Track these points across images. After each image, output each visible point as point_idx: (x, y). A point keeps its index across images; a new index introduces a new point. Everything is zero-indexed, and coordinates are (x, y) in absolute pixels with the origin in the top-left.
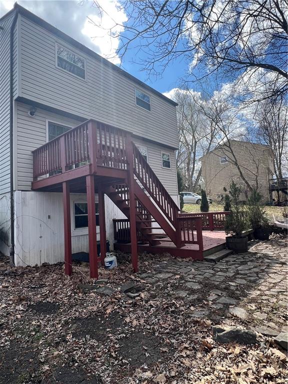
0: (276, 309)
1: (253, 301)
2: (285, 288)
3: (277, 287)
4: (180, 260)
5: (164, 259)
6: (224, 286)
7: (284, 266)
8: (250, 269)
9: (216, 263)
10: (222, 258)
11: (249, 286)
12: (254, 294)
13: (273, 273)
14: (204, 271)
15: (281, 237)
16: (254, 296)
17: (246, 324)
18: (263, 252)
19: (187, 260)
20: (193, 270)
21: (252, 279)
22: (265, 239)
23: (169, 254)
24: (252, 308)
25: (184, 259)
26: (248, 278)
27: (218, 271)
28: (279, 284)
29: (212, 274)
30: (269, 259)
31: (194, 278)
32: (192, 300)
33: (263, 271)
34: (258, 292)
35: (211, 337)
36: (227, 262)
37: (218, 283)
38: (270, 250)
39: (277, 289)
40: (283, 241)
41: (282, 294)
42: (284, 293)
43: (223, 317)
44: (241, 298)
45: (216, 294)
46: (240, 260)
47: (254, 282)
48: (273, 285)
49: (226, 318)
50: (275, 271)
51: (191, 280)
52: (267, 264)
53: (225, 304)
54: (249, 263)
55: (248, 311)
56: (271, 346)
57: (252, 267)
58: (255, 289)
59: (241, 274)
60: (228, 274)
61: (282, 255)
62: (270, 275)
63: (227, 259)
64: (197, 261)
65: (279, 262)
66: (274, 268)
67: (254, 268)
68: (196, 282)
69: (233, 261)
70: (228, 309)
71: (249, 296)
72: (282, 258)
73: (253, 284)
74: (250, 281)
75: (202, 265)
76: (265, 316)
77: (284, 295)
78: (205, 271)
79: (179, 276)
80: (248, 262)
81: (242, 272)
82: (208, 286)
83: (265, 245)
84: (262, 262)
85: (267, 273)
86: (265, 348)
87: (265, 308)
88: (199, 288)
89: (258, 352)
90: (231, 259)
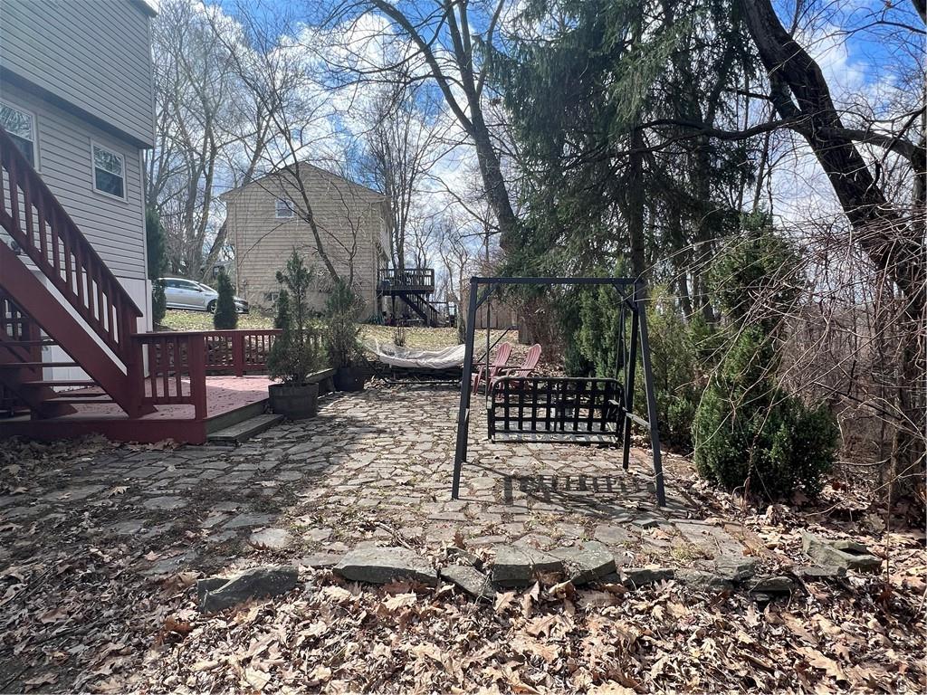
0: (350, 516)
1: (308, 509)
2: (375, 474)
3: (360, 476)
4: (135, 448)
5: (84, 451)
6: (248, 491)
7: (382, 435)
8: (314, 450)
9: (237, 446)
10: (254, 433)
11: (304, 482)
12: (313, 495)
13: (357, 451)
14: (202, 466)
15: (385, 385)
16: (311, 500)
17: (282, 557)
18: (348, 414)
19: (159, 446)
20: (171, 468)
21: (314, 467)
22: (355, 388)
23: (102, 438)
24: (303, 524)
25: (150, 446)
26: (306, 468)
27: (240, 463)
28: (367, 469)
29: (224, 470)
30: (357, 427)
31: (172, 485)
32: (156, 536)
33: (340, 449)
34: (323, 491)
35: (193, 605)
36: (266, 440)
37: (235, 487)
38: (362, 410)
39: (361, 478)
40: (389, 391)
41: (368, 487)
42: (372, 485)
43: (233, 557)
44: (282, 509)
45: (224, 513)
46: (295, 435)
47: (319, 472)
48: (354, 472)
49: (238, 556)
50: (365, 447)
51: (159, 492)
52: (350, 436)
53: (242, 528)
54: (314, 439)
55: (292, 532)
56: (326, 583)
57: (320, 444)
58: (317, 486)
59: (294, 462)
60: (261, 466)
61: (382, 416)
62: (352, 455)
63: (266, 435)
64: (188, 447)
65: (374, 430)
66: (363, 441)
67: (323, 445)
68: (174, 495)
69: (279, 438)
70: (248, 538)
71: (302, 502)
72: (380, 423)
73: (315, 476)
74: (310, 473)
75: (200, 454)
76: (327, 532)
77: (371, 487)
78: (207, 466)
79: (125, 488)
80: (313, 435)
81: (295, 458)
82: (205, 497)
83: (353, 401)
84: (341, 433)
85: (348, 452)
86: (314, 591)
87: (329, 519)
88: (181, 505)
89: (297, 603)
90: (275, 434)
